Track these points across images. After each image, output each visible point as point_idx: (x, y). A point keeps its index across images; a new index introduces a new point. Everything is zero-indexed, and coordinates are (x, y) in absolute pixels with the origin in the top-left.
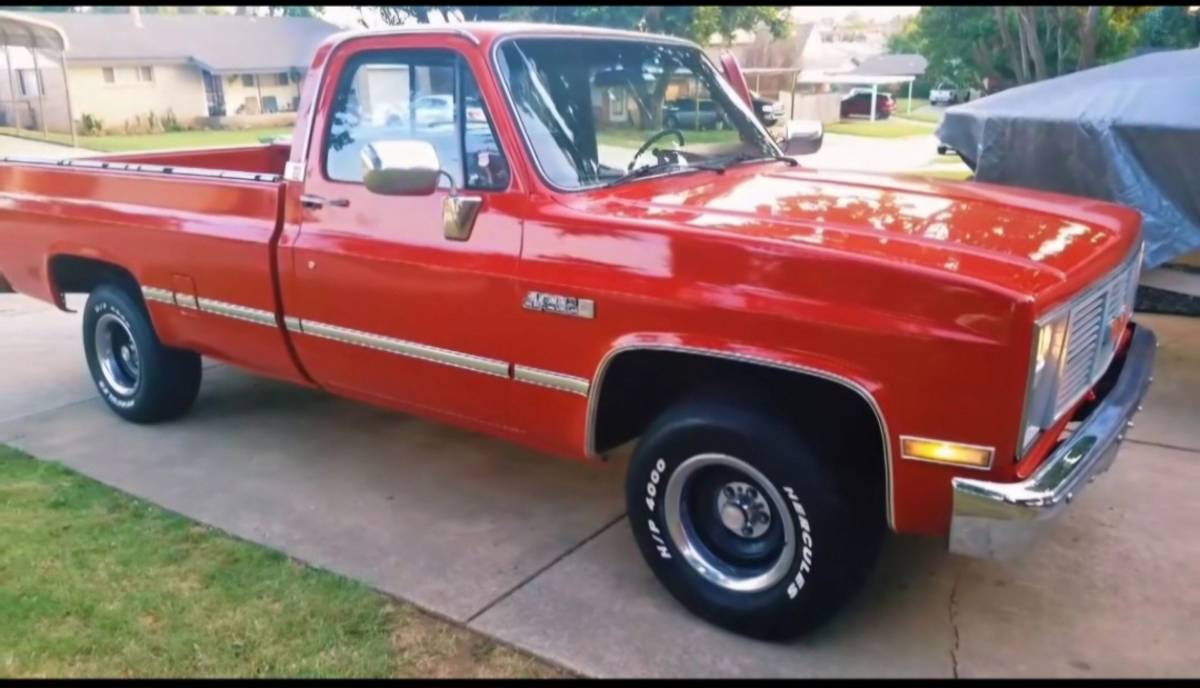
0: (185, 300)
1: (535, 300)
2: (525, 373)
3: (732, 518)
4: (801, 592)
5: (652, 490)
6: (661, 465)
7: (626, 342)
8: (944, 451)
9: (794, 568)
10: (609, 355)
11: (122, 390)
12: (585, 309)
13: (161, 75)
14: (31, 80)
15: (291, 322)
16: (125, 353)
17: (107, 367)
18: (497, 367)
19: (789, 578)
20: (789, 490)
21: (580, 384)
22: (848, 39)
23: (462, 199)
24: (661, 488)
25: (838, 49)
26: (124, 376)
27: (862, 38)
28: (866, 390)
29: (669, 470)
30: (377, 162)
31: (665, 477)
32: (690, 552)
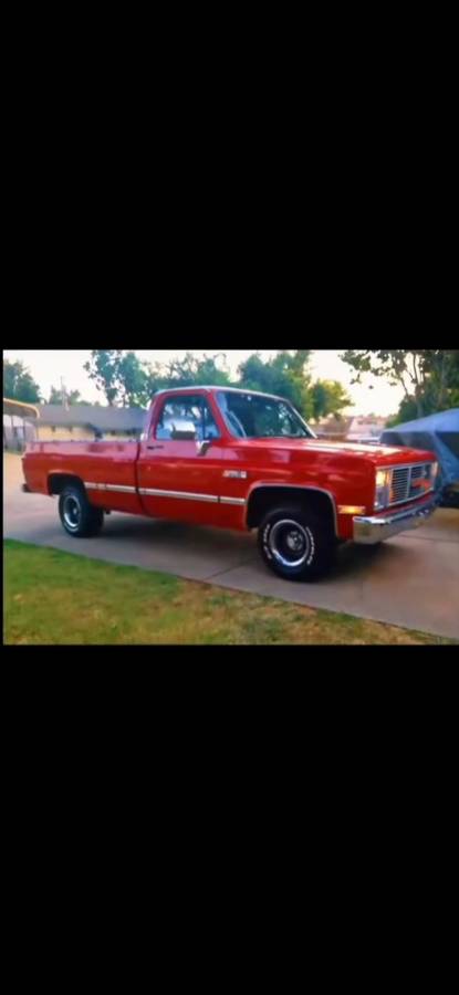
0: (101, 486)
1: (227, 474)
2: (225, 499)
3: (291, 542)
4: (312, 563)
5: (265, 535)
6: (268, 526)
7: (256, 485)
8: (351, 510)
9: (309, 554)
10: (250, 492)
11: (73, 525)
12: (244, 475)
13: (76, 430)
14: (20, 432)
15: (141, 490)
16: (75, 511)
17: (67, 517)
18: (212, 498)
19: (307, 558)
20: (307, 529)
21: (243, 500)
22: (369, 423)
23: (203, 442)
24: (268, 534)
25: (365, 427)
26: (73, 520)
27: (375, 423)
28: (330, 495)
29: (271, 527)
30: (174, 428)
31: (270, 530)
32: (275, 552)
